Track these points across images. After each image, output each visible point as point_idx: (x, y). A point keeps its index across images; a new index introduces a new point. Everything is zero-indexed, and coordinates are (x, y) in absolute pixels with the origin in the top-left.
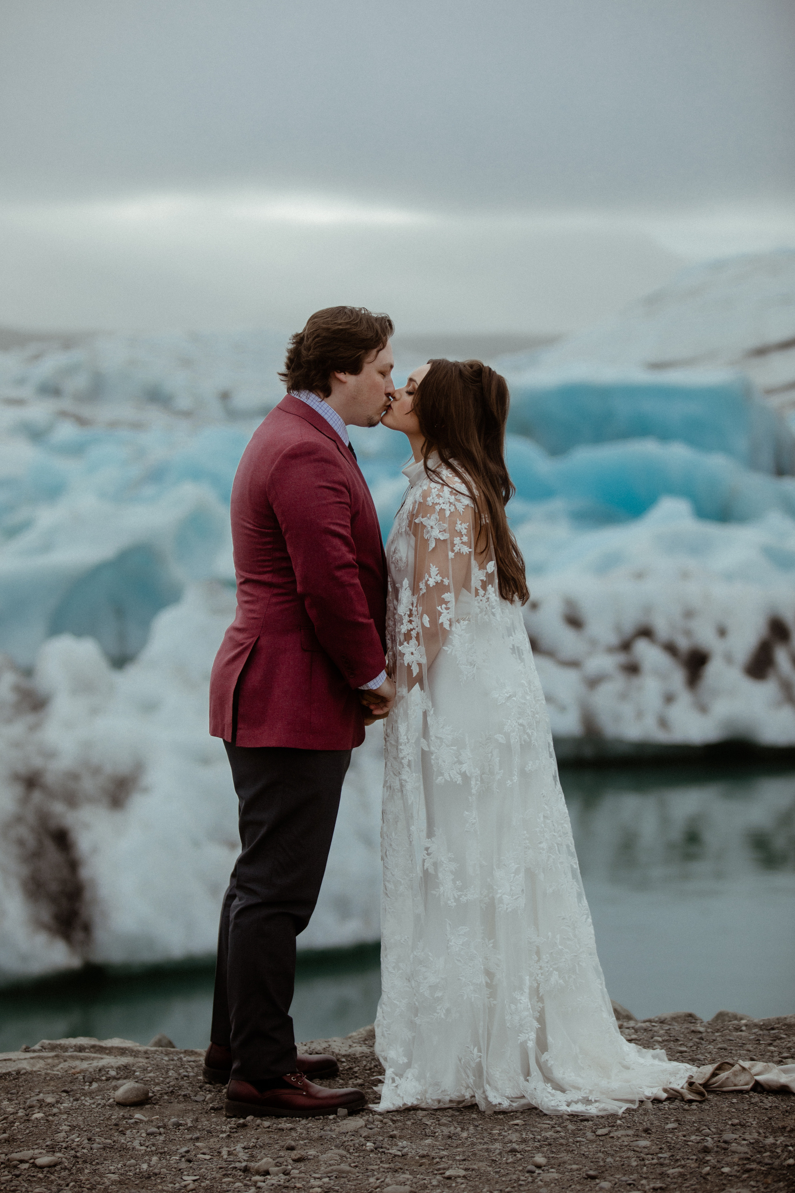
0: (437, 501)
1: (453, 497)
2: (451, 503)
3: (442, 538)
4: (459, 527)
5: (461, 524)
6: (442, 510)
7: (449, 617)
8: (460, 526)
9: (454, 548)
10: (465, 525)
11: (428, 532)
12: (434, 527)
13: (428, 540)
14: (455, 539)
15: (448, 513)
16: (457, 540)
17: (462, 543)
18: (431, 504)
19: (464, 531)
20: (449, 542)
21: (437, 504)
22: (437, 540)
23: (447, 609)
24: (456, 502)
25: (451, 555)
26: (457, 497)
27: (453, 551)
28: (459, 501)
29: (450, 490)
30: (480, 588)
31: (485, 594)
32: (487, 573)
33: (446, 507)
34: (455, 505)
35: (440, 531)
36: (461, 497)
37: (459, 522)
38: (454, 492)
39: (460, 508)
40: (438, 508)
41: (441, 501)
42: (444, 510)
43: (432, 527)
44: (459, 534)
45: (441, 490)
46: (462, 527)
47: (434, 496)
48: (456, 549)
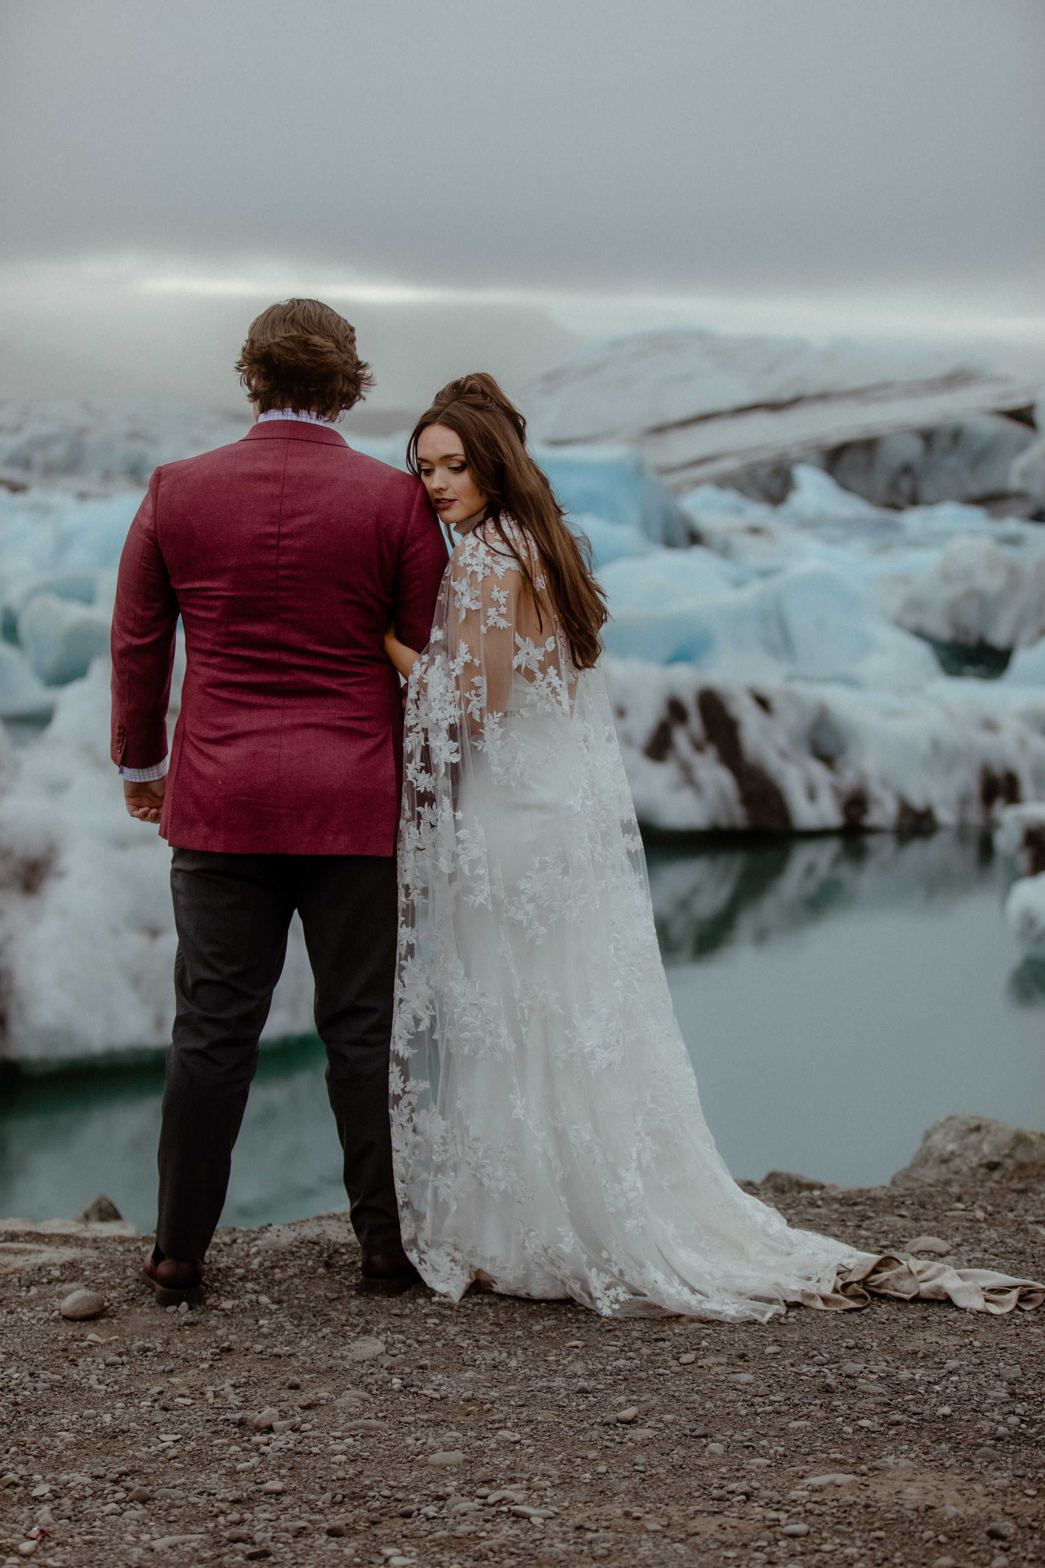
0: (469, 561)
1: (490, 558)
2: (485, 565)
3: (474, 608)
4: (495, 595)
5: (499, 591)
6: (474, 573)
7: (479, 705)
8: (497, 594)
9: (488, 621)
10: (504, 593)
11: (459, 600)
12: (465, 593)
13: (459, 610)
14: (490, 610)
15: (480, 577)
16: (492, 612)
17: (499, 615)
18: (462, 565)
19: (503, 601)
20: (482, 612)
21: (469, 565)
22: (468, 610)
23: (477, 695)
24: (494, 565)
25: (483, 629)
26: (494, 559)
27: (486, 625)
28: (498, 563)
29: (487, 548)
30: (537, 671)
31: (544, 678)
32: (546, 652)
33: (479, 569)
34: (491, 568)
35: (472, 600)
36: (499, 558)
37: (496, 589)
38: (492, 551)
39: (499, 571)
40: (469, 569)
41: (474, 562)
42: (477, 572)
43: (462, 594)
44: (496, 604)
45: (476, 548)
46: (500, 595)
47: (467, 554)
48: (491, 622)
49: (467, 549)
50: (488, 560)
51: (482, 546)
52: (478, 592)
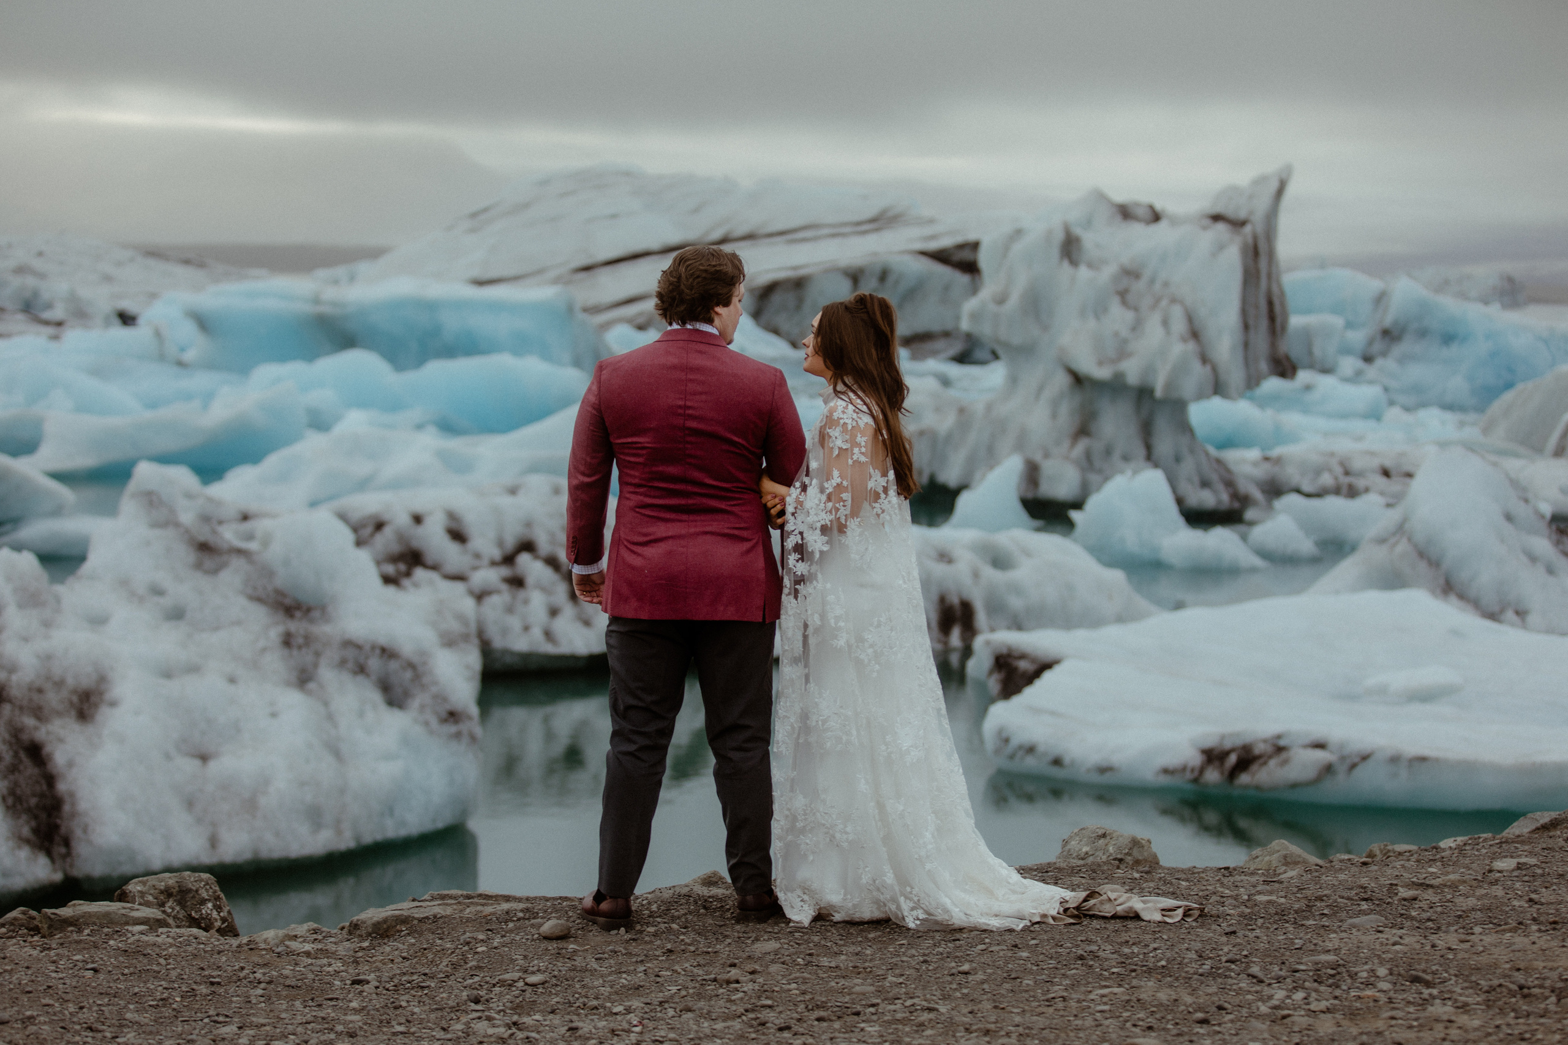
0: (842, 416)
1: (855, 414)
2: (853, 419)
3: (844, 447)
4: (859, 439)
5: (861, 437)
6: (845, 424)
7: (845, 513)
9: (853, 457)
10: (865, 439)
11: (833, 441)
12: (838, 437)
13: (832, 448)
14: (854, 449)
15: (850, 427)
16: (856, 450)
17: (861, 453)
18: (836, 418)
19: (863, 444)
20: (850, 451)
21: (841, 418)
22: (840, 449)
23: (844, 506)
24: (858, 419)
25: (850, 462)
26: (858, 415)
27: (852, 459)
28: (860, 419)
29: (854, 408)
30: (882, 493)
31: (886, 498)
32: (888, 480)
33: (849, 421)
34: (857, 421)
35: (842, 442)
36: (861, 415)
37: (859, 436)
38: (857, 410)
39: (862, 424)
40: (842, 422)
41: (845, 416)
42: (847, 424)
43: (836, 438)
44: (859, 445)
45: (846, 408)
46: (862, 440)
47: (840, 411)
48: (855, 457)
49: (839, 408)
50: (855, 416)
51: (851, 407)
52: (848, 437)
